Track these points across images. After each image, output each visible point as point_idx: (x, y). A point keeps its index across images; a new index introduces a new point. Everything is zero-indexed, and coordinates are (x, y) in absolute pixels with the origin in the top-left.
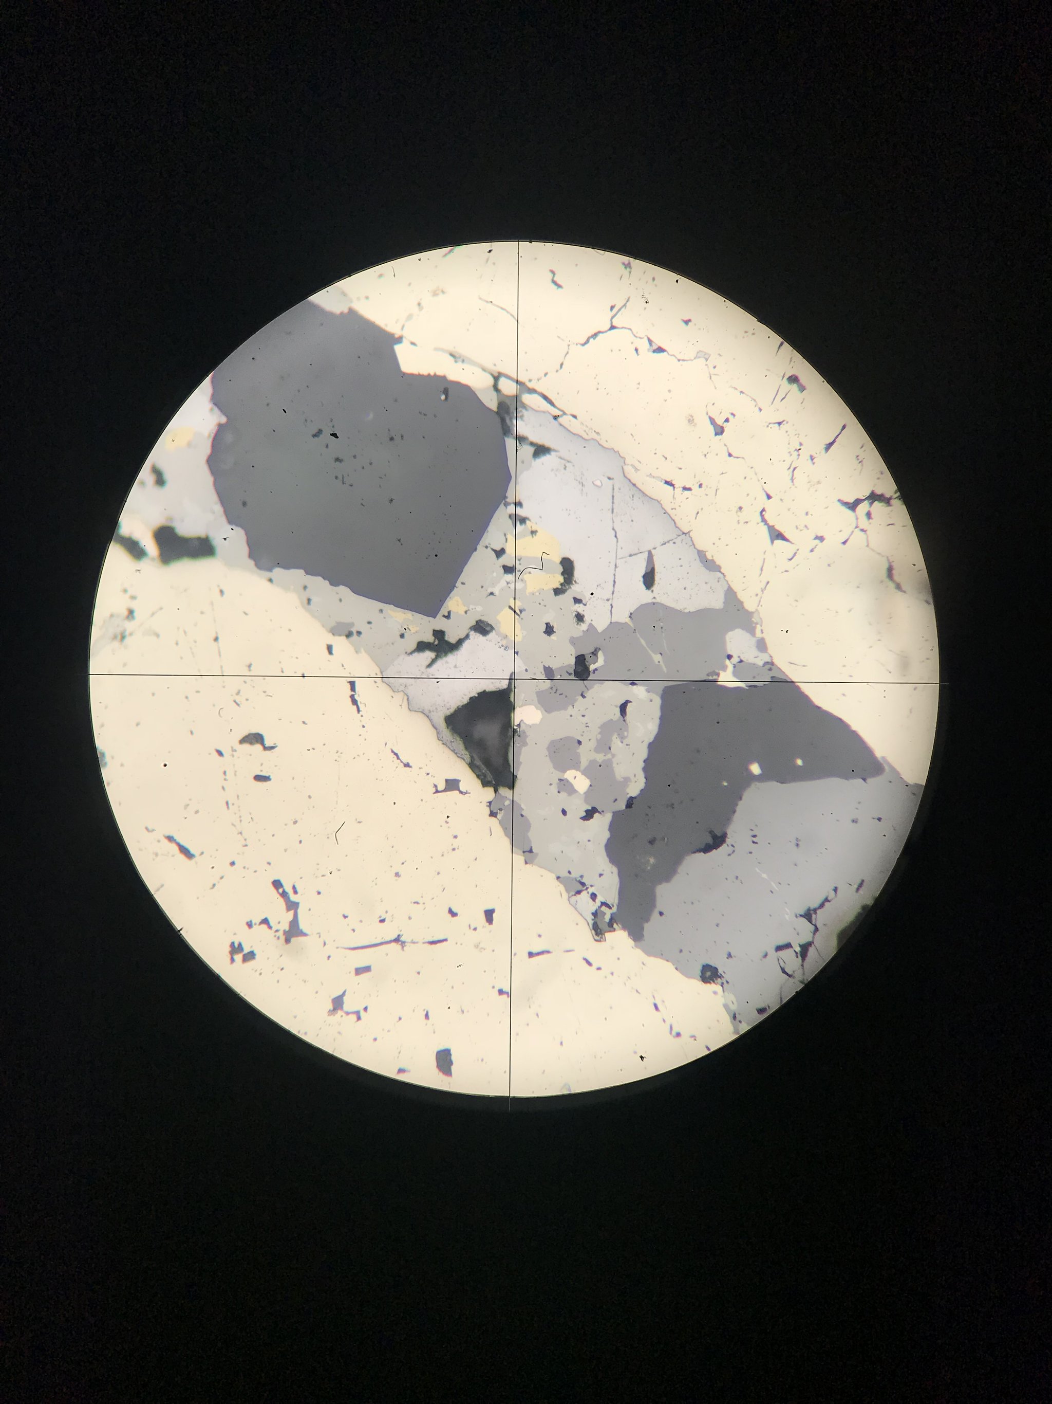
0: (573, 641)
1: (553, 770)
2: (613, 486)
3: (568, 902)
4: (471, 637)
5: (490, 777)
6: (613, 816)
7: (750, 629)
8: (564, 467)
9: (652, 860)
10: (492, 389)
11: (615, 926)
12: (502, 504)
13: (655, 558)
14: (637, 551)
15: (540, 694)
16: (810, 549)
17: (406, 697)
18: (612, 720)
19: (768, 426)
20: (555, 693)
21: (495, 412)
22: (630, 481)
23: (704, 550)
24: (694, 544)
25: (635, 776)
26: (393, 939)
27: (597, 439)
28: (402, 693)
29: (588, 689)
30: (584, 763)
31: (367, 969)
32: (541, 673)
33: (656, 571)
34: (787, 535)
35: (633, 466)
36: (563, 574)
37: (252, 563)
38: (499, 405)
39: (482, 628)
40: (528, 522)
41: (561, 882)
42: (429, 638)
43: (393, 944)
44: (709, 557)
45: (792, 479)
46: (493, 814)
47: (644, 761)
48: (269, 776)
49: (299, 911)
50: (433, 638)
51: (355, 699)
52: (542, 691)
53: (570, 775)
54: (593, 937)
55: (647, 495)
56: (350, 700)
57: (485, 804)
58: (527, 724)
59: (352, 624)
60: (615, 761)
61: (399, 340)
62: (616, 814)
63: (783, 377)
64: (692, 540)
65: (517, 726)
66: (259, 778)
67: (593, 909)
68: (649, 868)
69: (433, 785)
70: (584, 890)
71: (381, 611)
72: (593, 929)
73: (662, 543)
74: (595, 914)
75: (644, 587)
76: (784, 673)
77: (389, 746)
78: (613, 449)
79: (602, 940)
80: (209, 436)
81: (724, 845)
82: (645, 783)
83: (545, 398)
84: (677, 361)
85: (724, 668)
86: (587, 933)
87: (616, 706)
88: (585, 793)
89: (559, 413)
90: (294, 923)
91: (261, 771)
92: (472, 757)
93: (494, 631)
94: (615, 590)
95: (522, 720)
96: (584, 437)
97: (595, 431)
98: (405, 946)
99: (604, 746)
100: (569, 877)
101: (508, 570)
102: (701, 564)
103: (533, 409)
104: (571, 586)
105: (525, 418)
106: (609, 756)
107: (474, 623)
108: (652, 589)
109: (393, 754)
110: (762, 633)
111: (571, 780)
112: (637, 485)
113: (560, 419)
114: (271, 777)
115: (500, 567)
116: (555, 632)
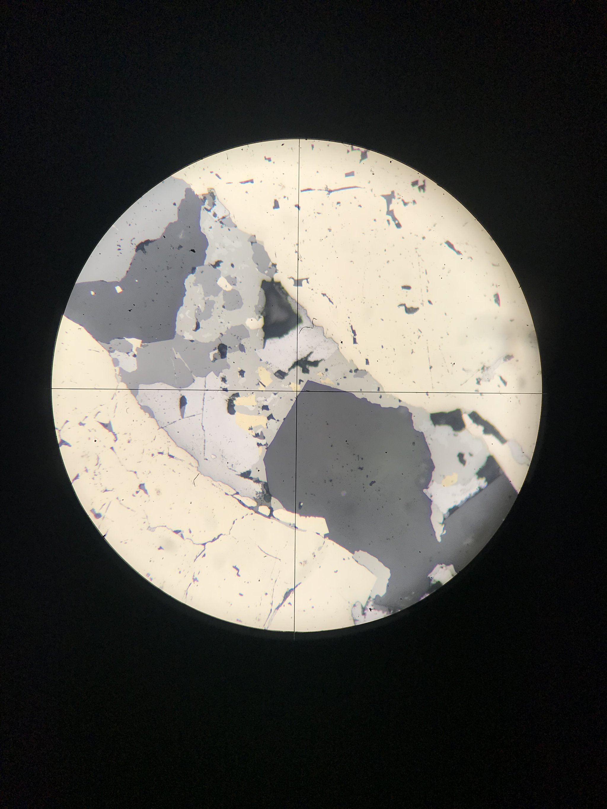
0: (228, 366)
1: (239, 291)
2: (204, 456)
3: (230, 212)
4: (288, 370)
5: (277, 288)
6: (203, 262)
7: (122, 372)
8: (233, 466)
9: (181, 236)
10: (274, 509)
11: (202, 198)
12: (269, 445)
13: (179, 413)
14: (190, 418)
15: (248, 336)
16: (87, 418)
17: (325, 334)
18: (205, 320)
19: (113, 489)
20: (238, 337)
21: (272, 496)
22: (195, 458)
23: (150, 418)
24: (157, 421)
25: (191, 287)
26: (332, 193)
27: (213, 481)
28: (327, 337)
29: (219, 338)
30: (221, 295)
31: (347, 175)
32: (247, 348)
33: (179, 407)
34: (101, 426)
35: (192, 466)
36: (234, 405)
37: (410, 411)
38: (271, 501)
39: (281, 374)
40: (254, 435)
41: (235, 224)
42: (311, 369)
43: (332, 189)
44: (147, 414)
45: (98, 459)
46: (274, 265)
47: (185, 295)
48: (402, 289)
49: (386, 210)
50: (309, 369)
51: (354, 334)
52: (246, 338)
53: (229, 288)
54: (215, 191)
55: (185, 450)
56: (357, 333)
57: (279, 271)
58: (255, 318)
59: (355, 376)
60: (203, 296)
61: (326, 536)
62: (202, 264)
63: (104, 517)
64: (158, 424)
65: (261, 317)
66: (408, 287)
67: (215, 206)
68: (183, 231)
69: (309, 283)
70: (220, 219)
71: (338, 384)
72: (215, 196)
73: (176, 422)
74: (214, 205)
75: (186, 397)
76: (103, 346)
77: (334, 306)
78: (204, 475)
79: (210, 189)
80: (433, 481)
81: (137, 244)
82: (184, 282)
83: (243, 505)
84: (167, 526)
85: (137, 349)
86: (219, 194)
87: (202, 327)
88: (219, 276)
89: (235, 496)
90: (389, 202)
91: (407, 292)
92: (286, 299)
93: (274, 373)
94: (203, 396)
95: (258, 321)
96: (221, 483)
97: (215, 486)
98: (325, 188)
99: (209, 305)
100: (228, 227)
101: (265, 408)
102: (152, 410)
103: (251, 499)
104: (229, 398)
105: (255, 493)
106: (206, 298)
107: (286, 377)
108: (181, 396)
109: (332, 302)
110: (115, 370)
111: (228, 285)
112: (190, 456)
113: (235, 492)
114: (401, 288)
115: (270, 409)
116: (239, 372)
